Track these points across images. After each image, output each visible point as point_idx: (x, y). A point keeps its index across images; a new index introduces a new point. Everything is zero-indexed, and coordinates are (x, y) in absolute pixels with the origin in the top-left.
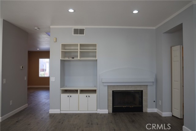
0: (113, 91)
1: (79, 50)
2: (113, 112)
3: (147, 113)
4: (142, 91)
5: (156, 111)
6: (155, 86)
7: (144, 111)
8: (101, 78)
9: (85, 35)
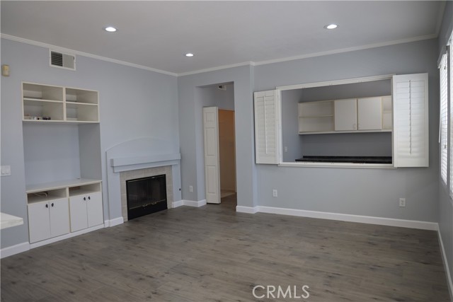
0: (127, 181)
1: (65, 102)
2: (129, 219)
3: (172, 209)
4: (165, 175)
5: (183, 204)
6: (179, 167)
7: (169, 207)
8: (109, 159)
9: (75, 69)
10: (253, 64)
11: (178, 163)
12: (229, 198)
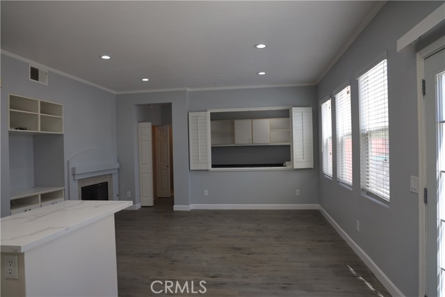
0: (82, 188)
1: (39, 114)
4: (107, 183)
6: (117, 174)
8: (70, 167)
9: (47, 84)
10: (188, 90)
11: (116, 171)
12: (164, 202)
